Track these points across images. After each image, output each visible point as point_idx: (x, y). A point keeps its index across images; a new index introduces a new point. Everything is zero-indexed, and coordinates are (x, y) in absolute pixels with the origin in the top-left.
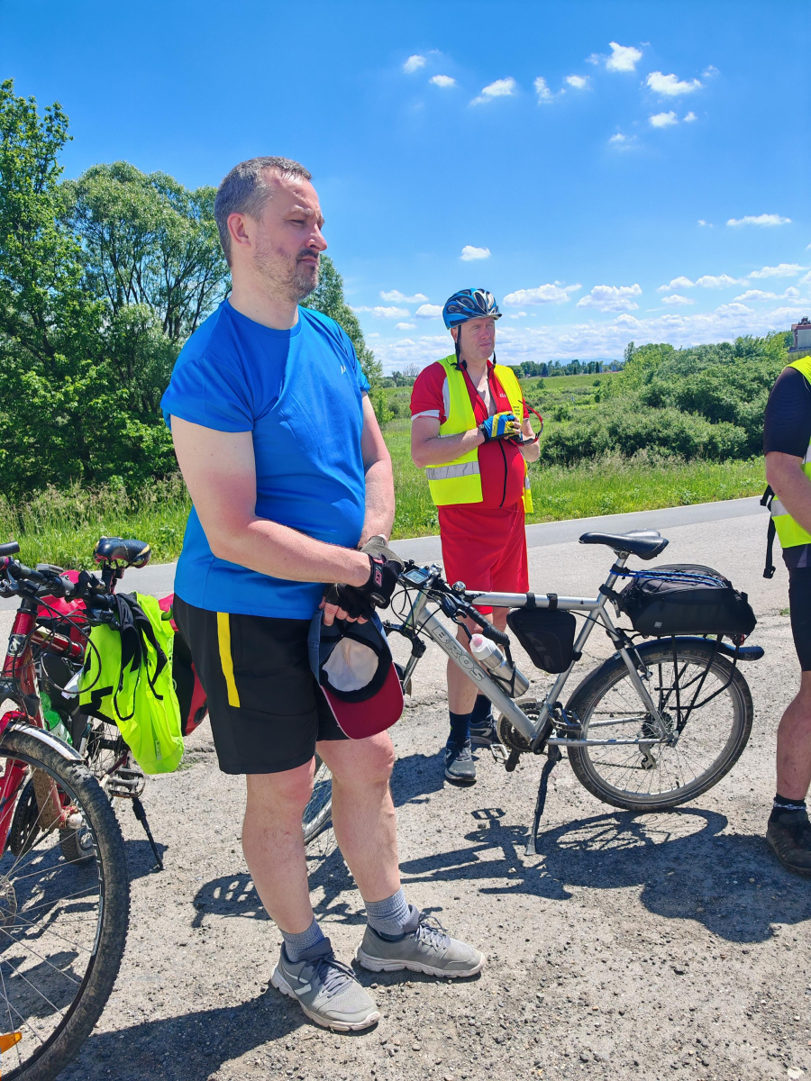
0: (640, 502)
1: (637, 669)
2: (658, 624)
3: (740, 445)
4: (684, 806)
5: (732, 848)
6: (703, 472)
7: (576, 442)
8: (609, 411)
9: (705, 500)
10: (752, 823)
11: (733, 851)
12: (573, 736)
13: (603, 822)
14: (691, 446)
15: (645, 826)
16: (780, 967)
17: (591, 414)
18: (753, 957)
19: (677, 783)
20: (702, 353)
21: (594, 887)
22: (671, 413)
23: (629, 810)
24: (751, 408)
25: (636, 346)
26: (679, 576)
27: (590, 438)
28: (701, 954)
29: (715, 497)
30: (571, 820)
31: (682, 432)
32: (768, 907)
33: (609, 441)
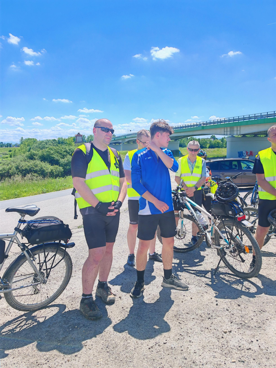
0: (29, 193)
1: (30, 257)
2: (38, 240)
3: (61, 173)
4: (50, 304)
5: (68, 316)
6: (50, 182)
7: (3, 172)
8: (15, 161)
9: (51, 191)
10: (75, 305)
11: (69, 317)
12: (6, 289)
13: (20, 319)
14: (45, 173)
15: (36, 316)
16: (88, 357)
17: (9, 162)
18: (79, 357)
19: (48, 297)
20: (47, 142)
21: (17, 348)
22: (37, 162)
23: (29, 311)
24: (64, 161)
25: (24, 138)
26: (44, 221)
27: (8, 170)
28: (61, 362)
29: (54, 190)
30: (7, 321)
31: (42, 168)
32: (82, 335)
33: (16, 171)
